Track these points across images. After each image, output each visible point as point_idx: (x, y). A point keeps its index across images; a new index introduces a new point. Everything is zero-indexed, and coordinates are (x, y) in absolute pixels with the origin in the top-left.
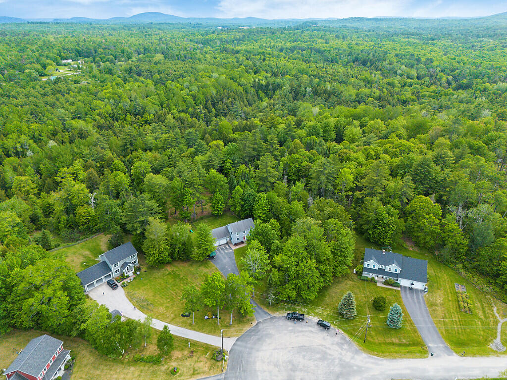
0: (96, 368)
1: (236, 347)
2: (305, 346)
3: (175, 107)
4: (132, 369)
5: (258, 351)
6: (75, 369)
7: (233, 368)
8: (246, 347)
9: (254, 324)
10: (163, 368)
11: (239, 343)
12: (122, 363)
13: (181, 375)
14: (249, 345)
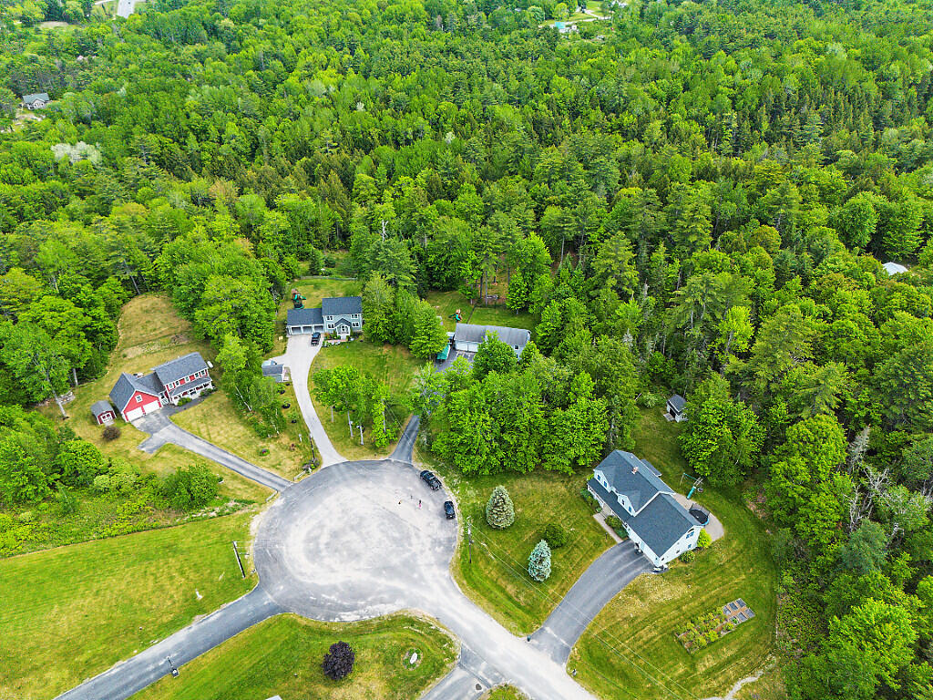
0: (219, 409)
1: (334, 468)
2: (398, 516)
3: (683, 108)
4: (241, 428)
5: (348, 486)
6: (206, 400)
7: (307, 484)
8: (342, 474)
9: (382, 458)
10: (261, 444)
11: (342, 466)
12: (241, 417)
13: (263, 460)
14: (347, 475)
